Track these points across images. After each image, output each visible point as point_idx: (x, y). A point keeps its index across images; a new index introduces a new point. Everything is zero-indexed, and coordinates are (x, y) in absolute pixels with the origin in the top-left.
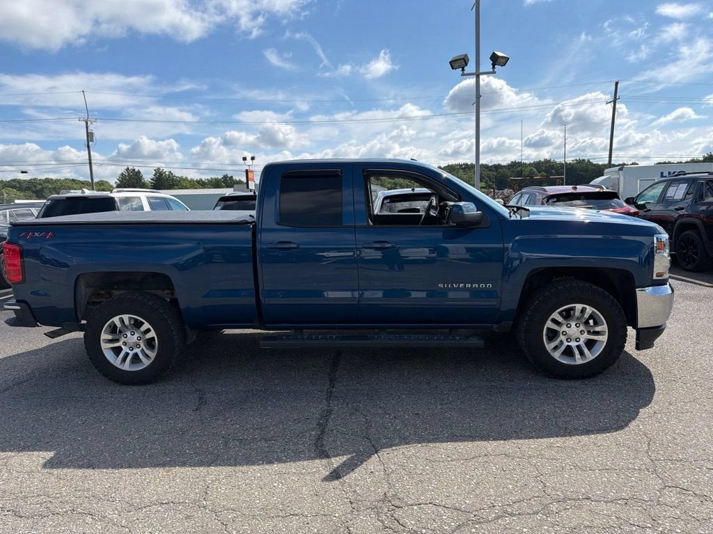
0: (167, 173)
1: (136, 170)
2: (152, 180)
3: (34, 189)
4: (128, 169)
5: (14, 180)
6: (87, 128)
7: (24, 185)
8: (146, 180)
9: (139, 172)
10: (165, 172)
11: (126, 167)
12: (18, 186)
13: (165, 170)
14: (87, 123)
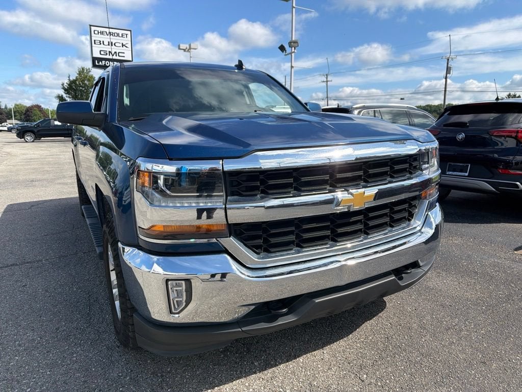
3: (439, 111)
5: (428, 106)
6: (448, 64)
7: (433, 109)
12: (429, 109)
14: (448, 60)
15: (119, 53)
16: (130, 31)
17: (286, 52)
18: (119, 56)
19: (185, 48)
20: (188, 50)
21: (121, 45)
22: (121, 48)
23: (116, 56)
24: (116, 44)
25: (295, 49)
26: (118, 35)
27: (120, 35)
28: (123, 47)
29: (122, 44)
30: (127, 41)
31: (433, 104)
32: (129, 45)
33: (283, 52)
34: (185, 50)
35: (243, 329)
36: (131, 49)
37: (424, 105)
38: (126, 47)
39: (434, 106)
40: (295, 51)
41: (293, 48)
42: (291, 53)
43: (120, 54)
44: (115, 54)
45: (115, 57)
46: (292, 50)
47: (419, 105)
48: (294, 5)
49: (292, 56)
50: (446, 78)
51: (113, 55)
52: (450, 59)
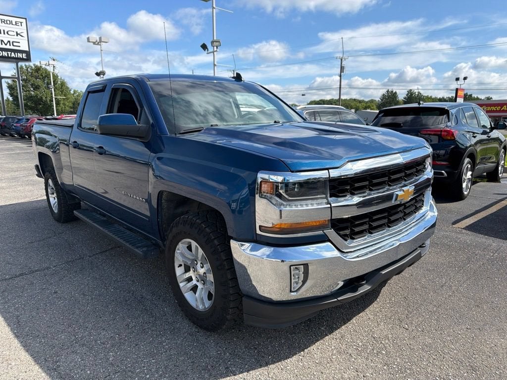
0: (417, 93)
1: (394, 92)
2: (405, 98)
4: (388, 91)
6: (341, 63)
8: (400, 98)
9: (396, 93)
10: (415, 93)
11: (387, 90)
13: (415, 91)
14: (342, 60)
15: (13, 42)
16: (26, 19)
17: (208, 50)
18: (13, 45)
19: (95, 41)
20: (99, 43)
21: (15, 34)
22: (16, 37)
23: (10, 45)
24: (9, 33)
25: (217, 48)
26: (11, 23)
27: (14, 23)
28: (17, 36)
29: (17, 32)
30: (22, 29)
31: (326, 99)
32: (25, 34)
33: (205, 50)
34: (94, 43)
35: (339, 299)
36: (27, 39)
37: (318, 100)
38: (22, 36)
39: (327, 100)
40: (218, 50)
41: (215, 48)
42: (213, 52)
43: (15, 44)
44: (8, 43)
45: (8, 47)
46: (214, 49)
47: (314, 100)
48: (214, 6)
49: (214, 54)
50: (340, 76)
51: (6, 45)
52: (343, 59)
